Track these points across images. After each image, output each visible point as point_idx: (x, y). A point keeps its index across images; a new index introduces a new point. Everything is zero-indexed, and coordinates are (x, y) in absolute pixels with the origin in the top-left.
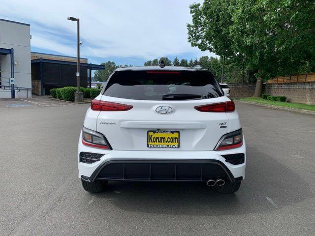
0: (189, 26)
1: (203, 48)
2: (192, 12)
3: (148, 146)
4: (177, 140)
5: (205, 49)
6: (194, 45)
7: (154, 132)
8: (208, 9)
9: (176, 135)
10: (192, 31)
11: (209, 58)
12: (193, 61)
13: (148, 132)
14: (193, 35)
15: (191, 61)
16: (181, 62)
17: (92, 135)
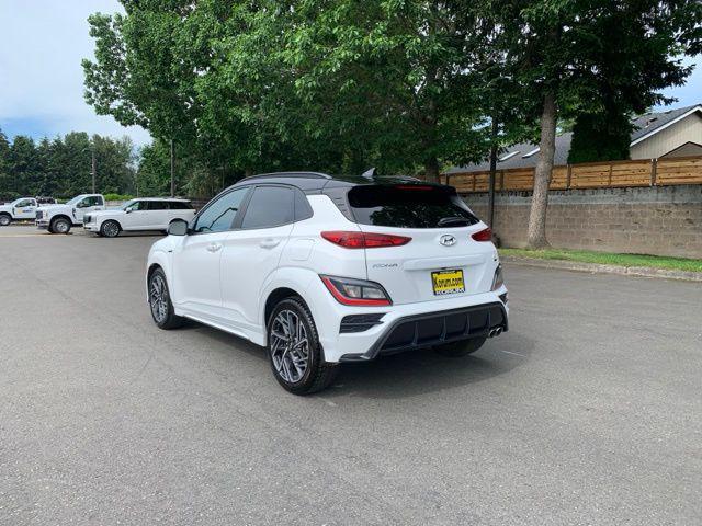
0: (87, 65)
1: (125, 119)
2: (94, 33)
3: (435, 293)
4: (461, 280)
5: (131, 123)
6: (101, 111)
7: (438, 273)
8: (141, 35)
9: (459, 275)
10: (98, 78)
11: (90, 138)
12: (51, 142)
13: (433, 273)
14: (100, 88)
15: (45, 142)
16: (16, 142)
17: (362, 287)
